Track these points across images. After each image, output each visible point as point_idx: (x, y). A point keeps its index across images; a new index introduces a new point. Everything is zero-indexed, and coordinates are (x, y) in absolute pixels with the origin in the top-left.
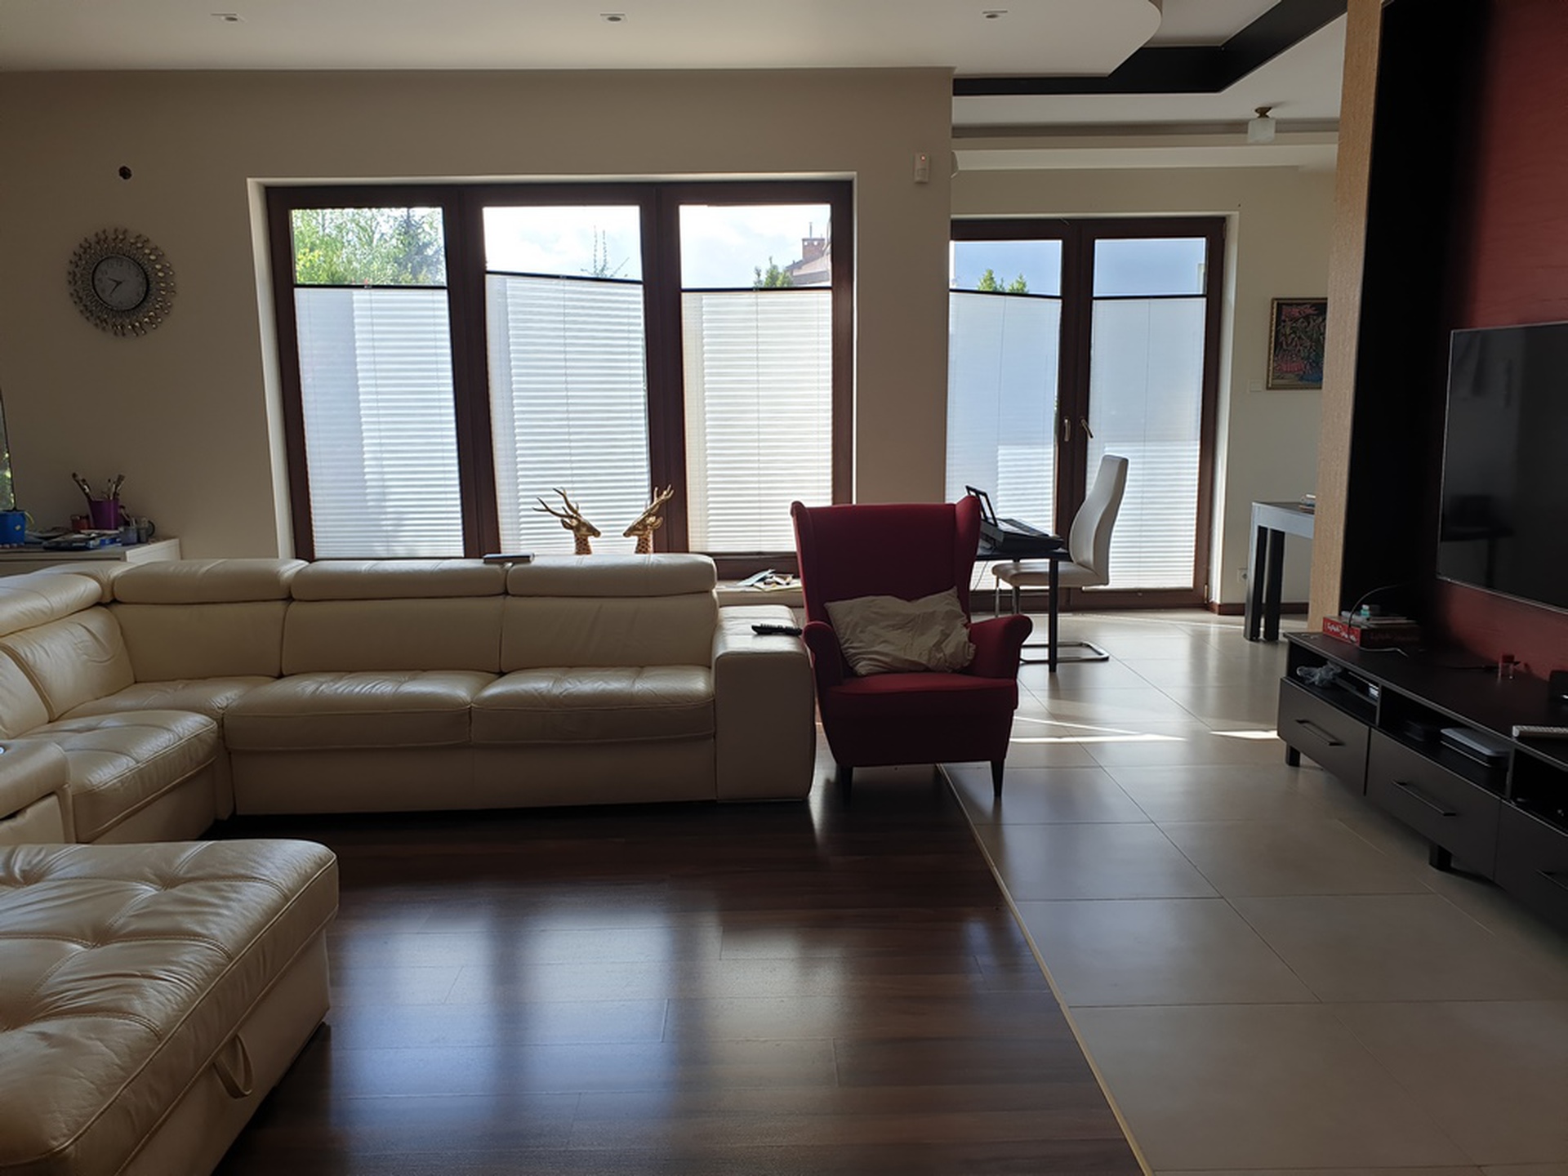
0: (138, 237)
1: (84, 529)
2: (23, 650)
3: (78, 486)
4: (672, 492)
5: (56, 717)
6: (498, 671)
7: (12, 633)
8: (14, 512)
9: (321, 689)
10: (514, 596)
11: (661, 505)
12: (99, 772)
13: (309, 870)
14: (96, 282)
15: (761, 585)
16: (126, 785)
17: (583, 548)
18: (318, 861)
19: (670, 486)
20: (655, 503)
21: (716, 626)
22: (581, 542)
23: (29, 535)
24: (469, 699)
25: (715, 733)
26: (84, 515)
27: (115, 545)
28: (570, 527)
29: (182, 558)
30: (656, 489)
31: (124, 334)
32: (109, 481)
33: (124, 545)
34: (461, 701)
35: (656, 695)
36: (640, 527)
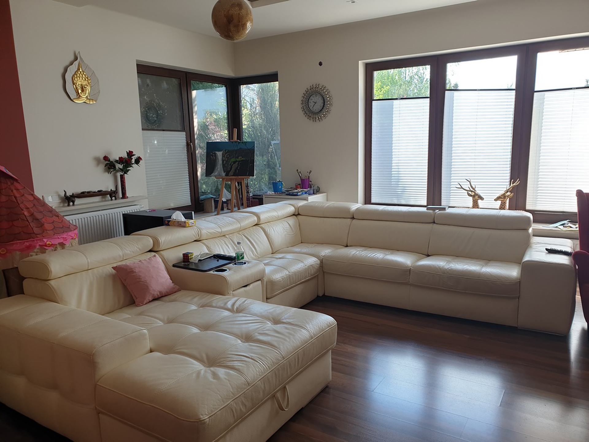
0: (323, 86)
1: (298, 188)
2: (267, 229)
3: (298, 175)
4: (519, 182)
5: (274, 252)
6: (427, 254)
7: (265, 223)
8: (279, 182)
9: (357, 253)
10: (437, 224)
11: (513, 188)
12: (276, 275)
13: (324, 327)
14: (309, 103)
15: (562, 227)
16: (284, 280)
17: (475, 205)
18: (329, 324)
19: (518, 179)
20: (511, 186)
21: (529, 245)
22: (475, 202)
23: (283, 190)
24: (410, 265)
25: (519, 296)
26: (299, 184)
27: (306, 194)
28: (471, 196)
29: (327, 201)
30: (513, 180)
31: (316, 121)
32: (308, 172)
33: (309, 194)
34: (406, 265)
35: (491, 275)
36: (502, 197)
